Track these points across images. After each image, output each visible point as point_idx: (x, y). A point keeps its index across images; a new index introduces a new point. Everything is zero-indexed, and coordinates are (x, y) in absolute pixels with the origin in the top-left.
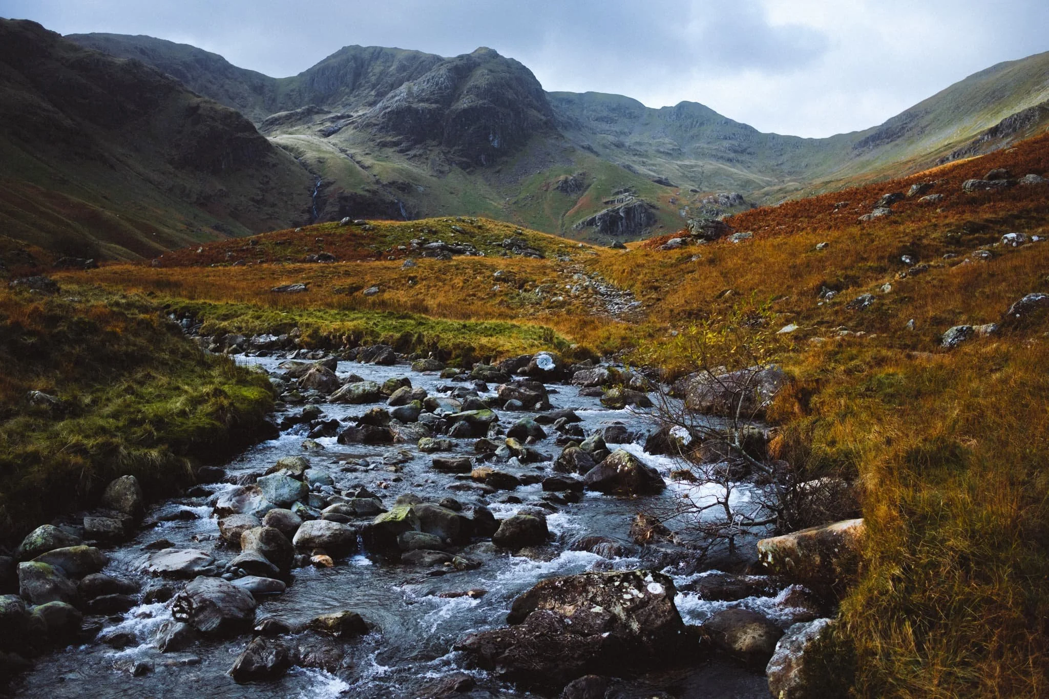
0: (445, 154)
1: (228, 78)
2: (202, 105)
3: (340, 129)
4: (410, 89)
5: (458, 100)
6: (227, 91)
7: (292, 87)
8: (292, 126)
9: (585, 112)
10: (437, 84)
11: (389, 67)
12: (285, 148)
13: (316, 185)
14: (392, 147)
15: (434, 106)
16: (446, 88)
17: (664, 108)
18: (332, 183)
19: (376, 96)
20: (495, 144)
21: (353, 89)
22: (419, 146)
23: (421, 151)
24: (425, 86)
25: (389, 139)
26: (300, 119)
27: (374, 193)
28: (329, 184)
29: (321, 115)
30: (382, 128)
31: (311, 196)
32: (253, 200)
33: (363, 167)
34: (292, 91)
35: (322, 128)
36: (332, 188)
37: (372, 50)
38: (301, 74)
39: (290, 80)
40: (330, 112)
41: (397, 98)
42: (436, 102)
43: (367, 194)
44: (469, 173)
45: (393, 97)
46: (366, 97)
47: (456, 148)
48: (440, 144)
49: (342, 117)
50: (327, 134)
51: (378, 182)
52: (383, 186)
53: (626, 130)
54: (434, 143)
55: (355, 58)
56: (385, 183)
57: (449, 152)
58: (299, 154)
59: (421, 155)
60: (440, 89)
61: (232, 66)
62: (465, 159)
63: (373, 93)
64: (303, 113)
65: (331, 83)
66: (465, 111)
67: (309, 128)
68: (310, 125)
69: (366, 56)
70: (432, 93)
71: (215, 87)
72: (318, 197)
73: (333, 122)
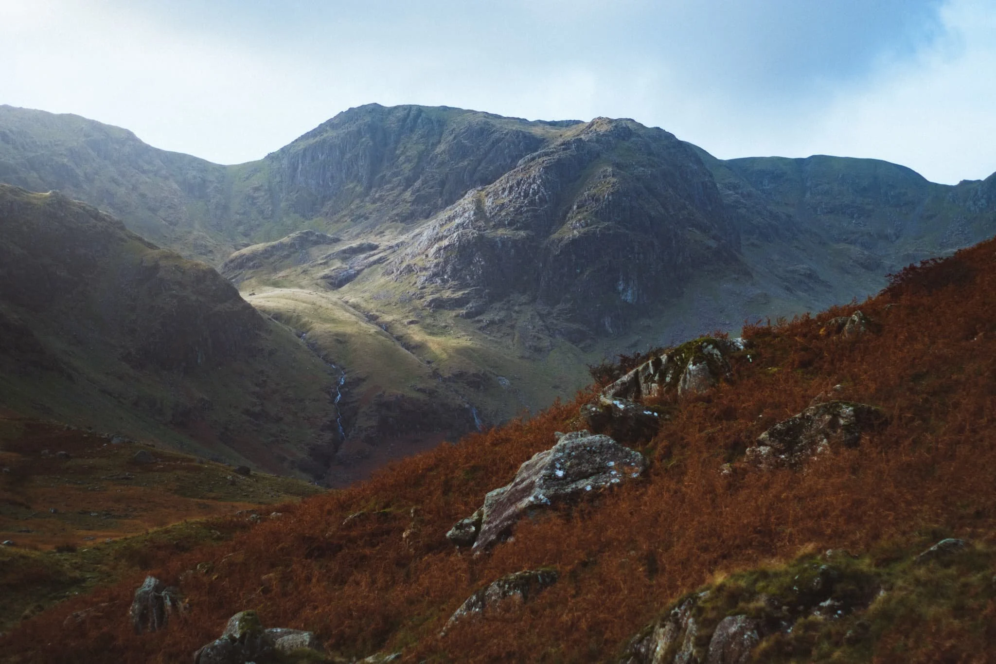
0: (541, 316)
1: (144, 172)
2: (162, 263)
3: (359, 272)
4: (479, 204)
5: (563, 221)
6: (143, 196)
7: (255, 181)
8: (275, 270)
9: (808, 195)
10: (526, 195)
11: (435, 145)
12: (278, 316)
13: (338, 383)
14: (452, 308)
15: (522, 233)
16: (542, 200)
17: (965, 183)
18: (364, 380)
19: (413, 203)
20: (629, 297)
21: (370, 187)
22: (498, 305)
23: (502, 314)
24: (505, 198)
25: (447, 294)
26: (288, 256)
27: (431, 393)
28: (359, 381)
29: (323, 247)
30: (435, 275)
31: (332, 402)
32: (247, 412)
33: (408, 346)
34: (257, 189)
35: (327, 271)
36: (363, 388)
37: (401, 114)
38: (271, 157)
39: (253, 168)
40: (337, 240)
41: (458, 221)
42: (525, 227)
43: (421, 397)
44: (584, 350)
45: (451, 219)
46: (395, 203)
47: (559, 307)
48: (534, 300)
49: (361, 249)
50: (336, 283)
51: (436, 374)
52: (445, 380)
53: (890, 231)
54: (524, 299)
55: (372, 129)
56: (447, 375)
57: (549, 313)
58: (302, 329)
59: (501, 321)
60: (532, 202)
61: (148, 148)
62: (575, 326)
63: (408, 195)
64: (292, 245)
65: (328, 174)
66: (574, 242)
67: (305, 272)
68: (305, 266)
69: (392, 123)
70: (518, 211)
71: (122, 190)
72: (341, 404)
73: (344, 259)
